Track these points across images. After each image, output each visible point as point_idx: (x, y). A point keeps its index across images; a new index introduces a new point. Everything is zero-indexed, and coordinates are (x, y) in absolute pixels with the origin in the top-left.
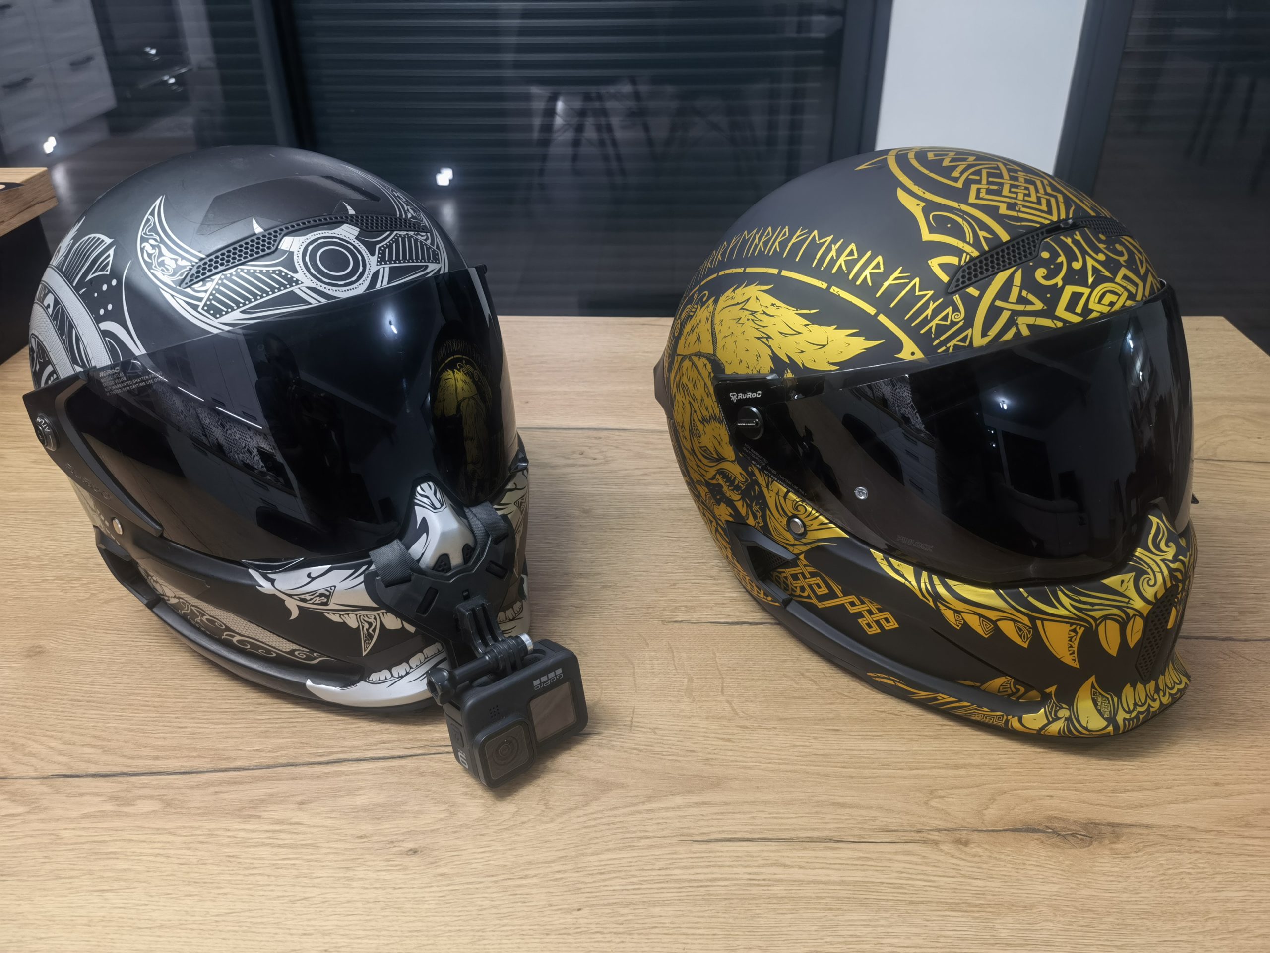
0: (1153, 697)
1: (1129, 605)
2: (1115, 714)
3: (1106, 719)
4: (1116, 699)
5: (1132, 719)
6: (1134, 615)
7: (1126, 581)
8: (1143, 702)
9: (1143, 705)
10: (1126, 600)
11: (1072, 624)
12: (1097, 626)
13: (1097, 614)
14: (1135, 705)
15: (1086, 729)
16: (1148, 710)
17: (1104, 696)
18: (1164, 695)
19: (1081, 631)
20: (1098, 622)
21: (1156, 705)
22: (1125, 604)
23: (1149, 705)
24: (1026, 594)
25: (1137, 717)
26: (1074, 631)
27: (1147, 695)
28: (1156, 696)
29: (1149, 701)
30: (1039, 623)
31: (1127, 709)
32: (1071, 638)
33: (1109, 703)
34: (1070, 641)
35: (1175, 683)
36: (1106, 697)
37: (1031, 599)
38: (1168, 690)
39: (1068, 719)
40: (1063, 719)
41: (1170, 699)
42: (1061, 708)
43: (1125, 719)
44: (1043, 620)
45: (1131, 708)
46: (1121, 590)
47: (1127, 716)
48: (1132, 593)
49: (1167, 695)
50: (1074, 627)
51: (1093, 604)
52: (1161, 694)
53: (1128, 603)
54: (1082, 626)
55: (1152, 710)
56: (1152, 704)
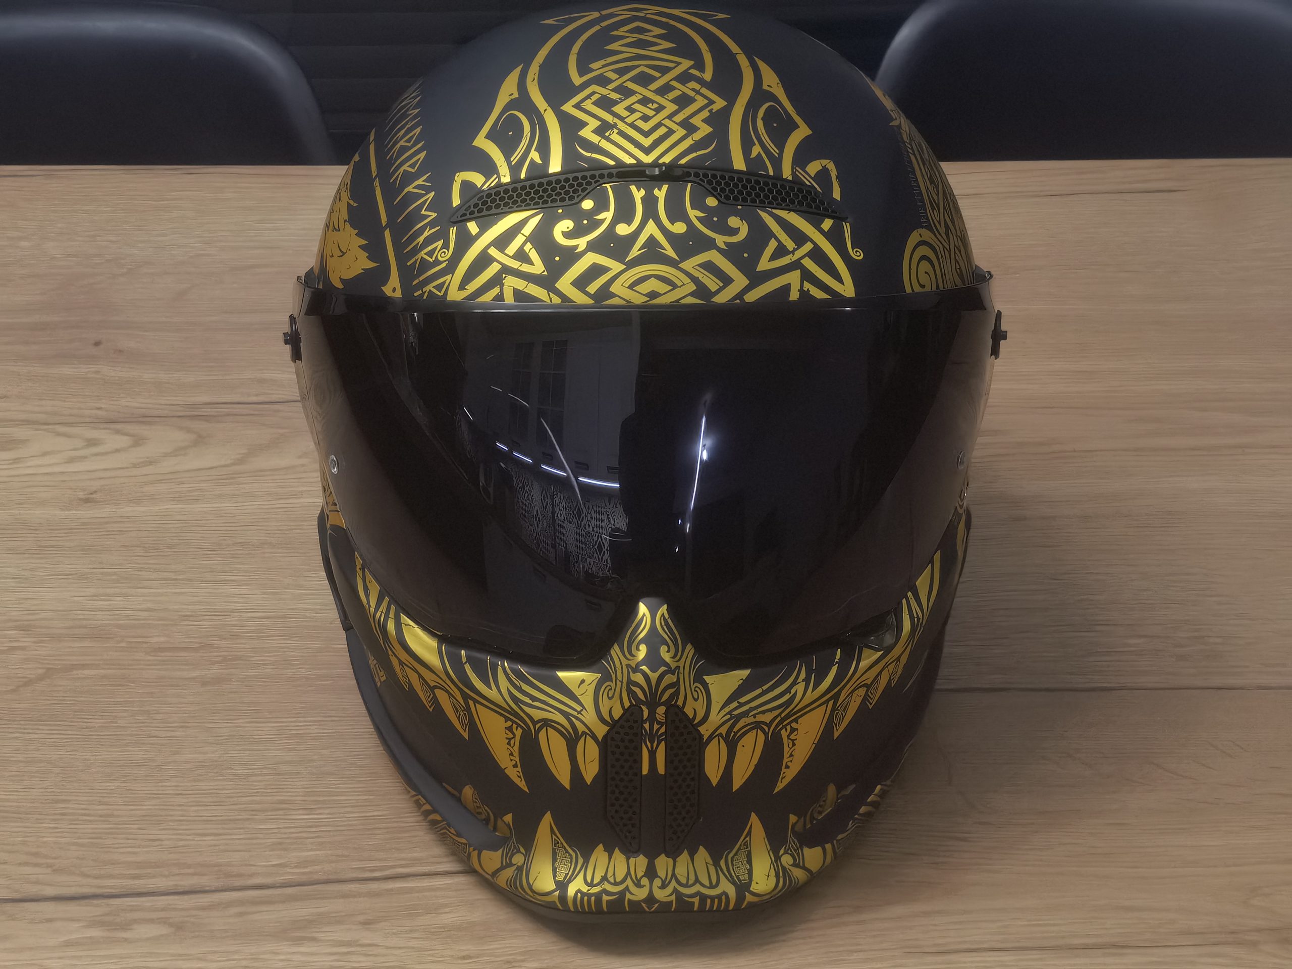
0: (639, 881)
1: (579, 716)
2: (570, 881)
3: (557, 883)
4: (581, 861)
5: (589, 896)
6: (584, 733)
7: (587, 683)
8: (618, 880)
9: (616, 884)
10: (579, 708)
11: (507, 719)
12: (537, 732)
13: (537, 715)
14: (604, 879)
15: (530, 887)
16: (622, 894)
17: (567, 852)
18: (663, 886)
19: (519, 732)
20: (537, 726)
21: (640, 894)
22: (575, 713)
23: (627, 888)
24: (464, 660)
25: (598, 896)
26: (510, 729)
27: (628, 873)
28: (645, 881)
29: (629, 881)
30: (471, 703)
31: (589, 880)
32: (510, 739)
33: (571, 863)
34: (509, 744)
35: (697, 881)
36: (570, 855)
37: (467, 667)
38: (674, 883)
39: (520, 869)
40: (515, 867)
41: (673, 897)
42: (519, 851)
43: (579, 891)
44: (475, 701)
45: (595, 882)
46: (577, 692)
47: (585, 889)
48: (588, 700)
49: (669, 890)
50: (509, 723)
51: (534, 699)
52: (657, 882)
53: (579, 713)
54: (518, 725)
55: (628, 896)
56: (633, 888)
